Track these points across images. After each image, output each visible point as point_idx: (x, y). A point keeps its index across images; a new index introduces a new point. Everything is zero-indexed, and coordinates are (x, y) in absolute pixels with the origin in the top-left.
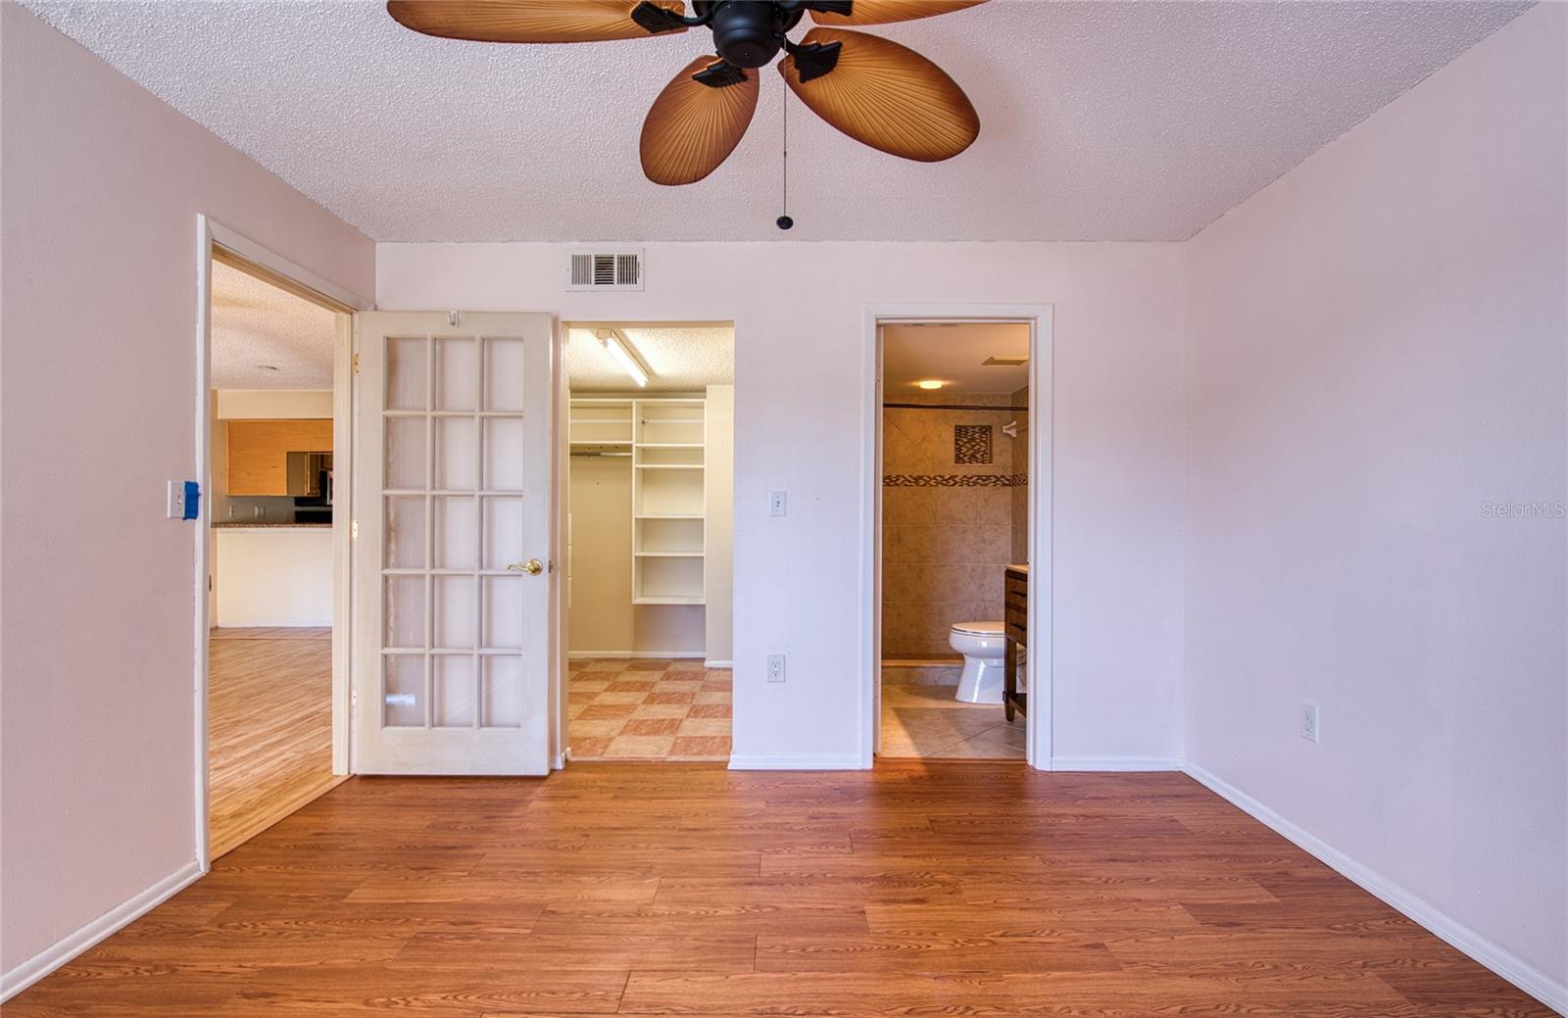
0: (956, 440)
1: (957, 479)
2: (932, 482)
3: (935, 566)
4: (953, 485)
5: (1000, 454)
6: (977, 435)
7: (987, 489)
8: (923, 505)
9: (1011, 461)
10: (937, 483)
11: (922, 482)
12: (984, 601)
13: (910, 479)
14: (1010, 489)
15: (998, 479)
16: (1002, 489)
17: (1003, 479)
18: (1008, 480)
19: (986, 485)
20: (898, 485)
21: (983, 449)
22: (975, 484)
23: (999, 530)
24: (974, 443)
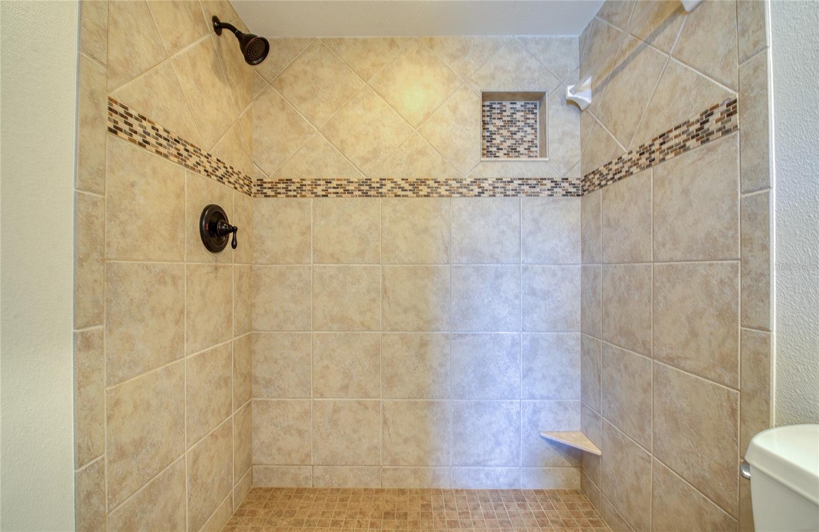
0: (484, 123)
1: (485, 185)
2: (443, 190)
3: (446, 337)
4: (479, 194)
5: (561, 141)
6: (518, 116)
7: (537, 201)
8: (426, 230)
9: (579, 152)
10: (451, 191)
11: (424, 190)
12: (533, 397)
13: (403, 184)
14: (578, 201)
15: (557, 185)
16: (565, 201)
17: (566, 185)
18: (574, 185)
19: (536, 195)
20: (382, 195)
21: (529, 138)
22: (517, 192)
23: (560, 274)
24: (513, 129)
